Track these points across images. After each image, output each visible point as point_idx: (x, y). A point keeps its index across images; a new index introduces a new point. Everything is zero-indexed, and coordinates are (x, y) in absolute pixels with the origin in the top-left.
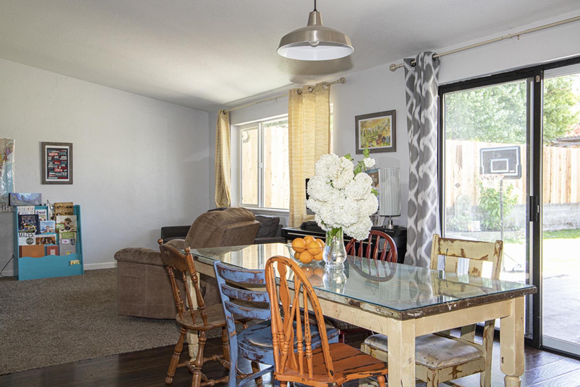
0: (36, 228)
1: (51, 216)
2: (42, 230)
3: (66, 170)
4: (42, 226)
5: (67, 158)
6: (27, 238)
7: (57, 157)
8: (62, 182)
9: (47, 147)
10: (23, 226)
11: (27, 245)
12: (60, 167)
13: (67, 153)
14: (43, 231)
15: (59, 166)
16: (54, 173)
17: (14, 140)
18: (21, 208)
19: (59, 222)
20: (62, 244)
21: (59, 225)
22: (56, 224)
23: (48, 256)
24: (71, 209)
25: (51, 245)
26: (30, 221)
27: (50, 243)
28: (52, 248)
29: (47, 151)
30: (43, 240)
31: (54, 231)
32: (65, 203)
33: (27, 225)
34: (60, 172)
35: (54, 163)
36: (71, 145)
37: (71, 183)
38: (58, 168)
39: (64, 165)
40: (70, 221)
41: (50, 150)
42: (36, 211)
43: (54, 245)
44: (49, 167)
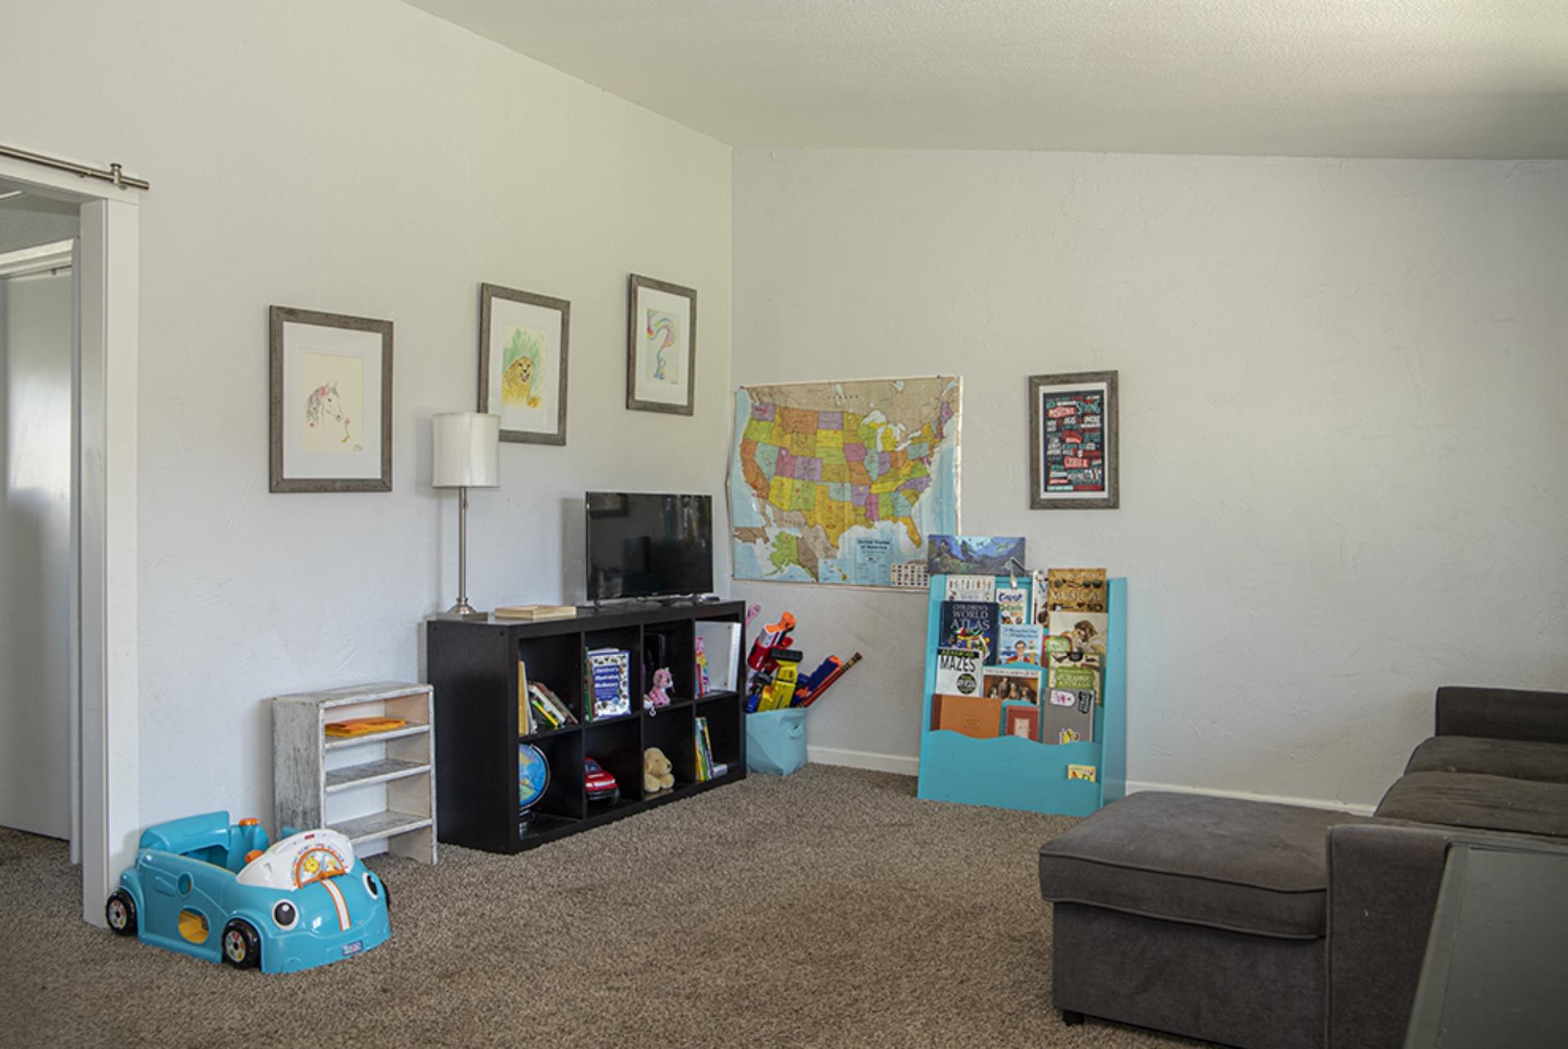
0: (988, 644)
1: (1040, 610)
2: (1004, 653)
3: (1100, 462)
4: (1006, 640)
5: (1102, 421)
6: (960, 673)
7: (1073, 421)
8: (1087, 500)
9: (1044, 389)
10: (956, 636)
11: (959, 693)
12: (1080, 453)
13: (1101, 404)
14: (1006, 657)
15: (1078, 449)
16: (1064, 474)
17: (962, 378)
18: (960, 581)
19: (1059, 634)
20: (1050, 704)
21: (1056, 643)
22: (1046, 637)
23: (1009, 737)
24: (1099, 591)
25: (1025, 702)
26: (974, 622)
27: (1021, 696)
28: (1022, 714)
29: (1045, 403)
30: (1003, 685)
31: (1039, 661)
32: (1081, 570)
33: (964, 634)
34: (1080, 470)
35: (1062, 441)
36: (1112, 378)
37: (1113, 503)
38: (1076, 456)
39: (1091, 446)
40: (1092, 632)
41: (1051, 400)
42: (999, 591)
43: (1032, 705)
44: (1049, 453)
